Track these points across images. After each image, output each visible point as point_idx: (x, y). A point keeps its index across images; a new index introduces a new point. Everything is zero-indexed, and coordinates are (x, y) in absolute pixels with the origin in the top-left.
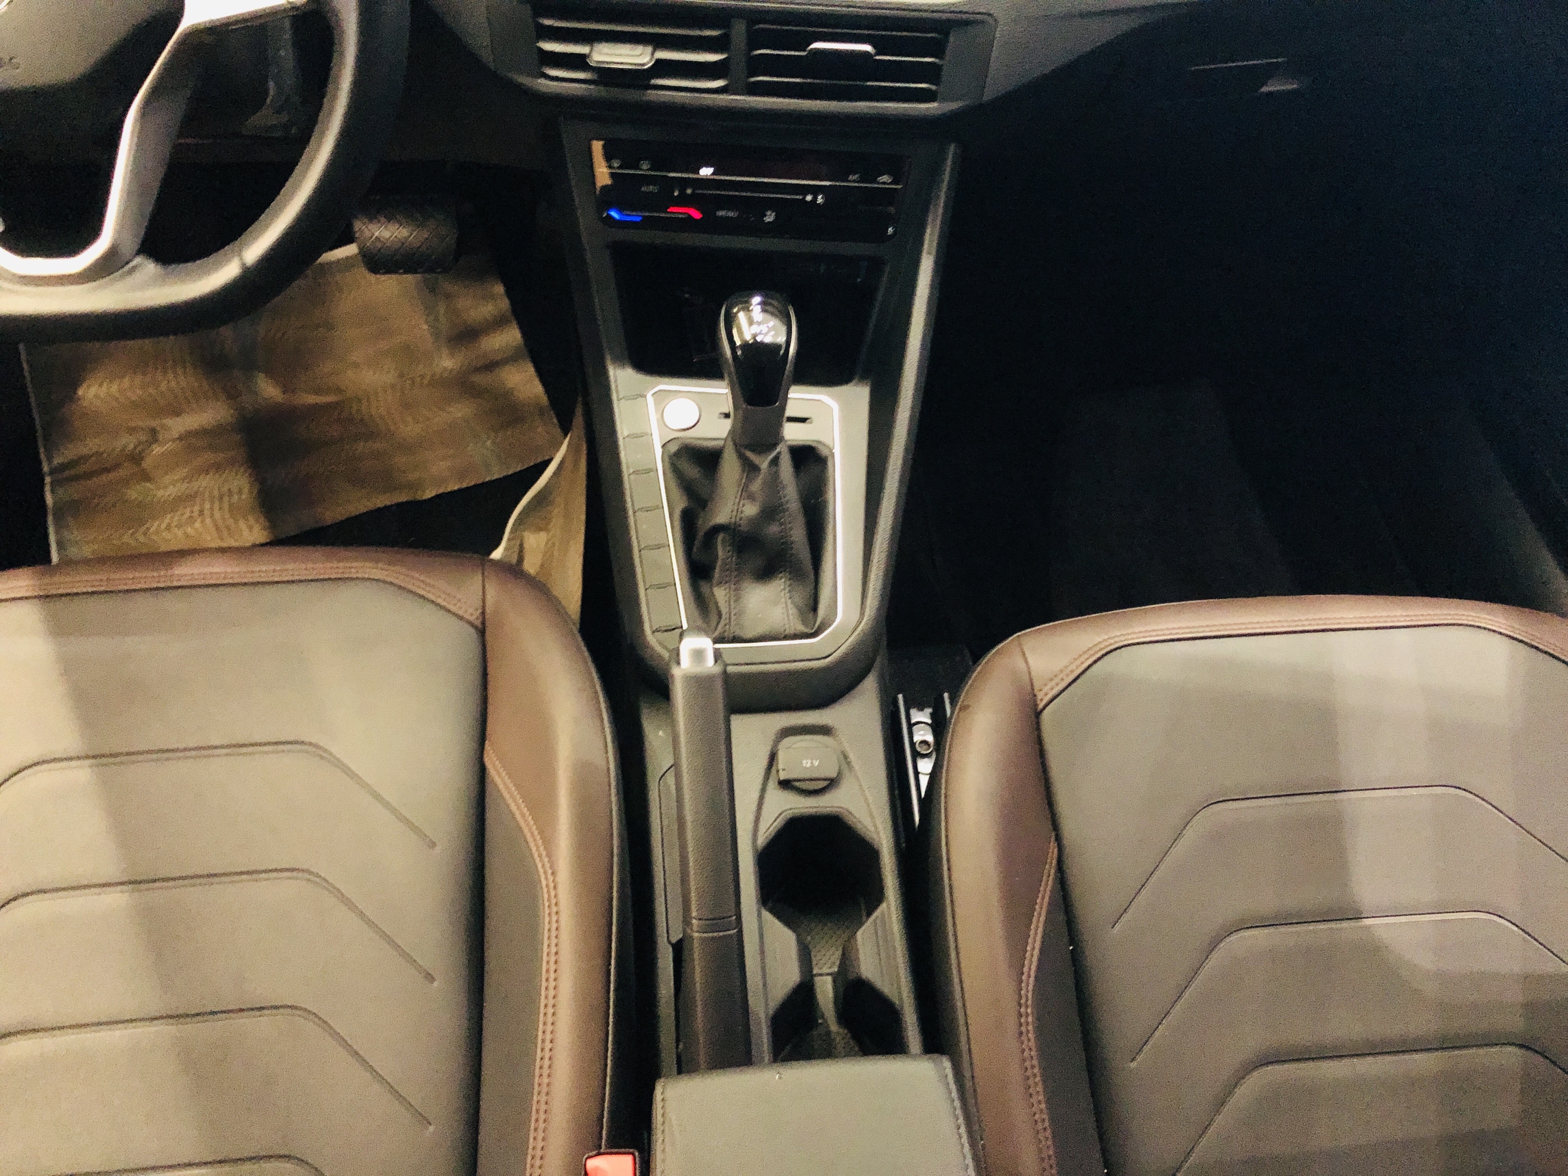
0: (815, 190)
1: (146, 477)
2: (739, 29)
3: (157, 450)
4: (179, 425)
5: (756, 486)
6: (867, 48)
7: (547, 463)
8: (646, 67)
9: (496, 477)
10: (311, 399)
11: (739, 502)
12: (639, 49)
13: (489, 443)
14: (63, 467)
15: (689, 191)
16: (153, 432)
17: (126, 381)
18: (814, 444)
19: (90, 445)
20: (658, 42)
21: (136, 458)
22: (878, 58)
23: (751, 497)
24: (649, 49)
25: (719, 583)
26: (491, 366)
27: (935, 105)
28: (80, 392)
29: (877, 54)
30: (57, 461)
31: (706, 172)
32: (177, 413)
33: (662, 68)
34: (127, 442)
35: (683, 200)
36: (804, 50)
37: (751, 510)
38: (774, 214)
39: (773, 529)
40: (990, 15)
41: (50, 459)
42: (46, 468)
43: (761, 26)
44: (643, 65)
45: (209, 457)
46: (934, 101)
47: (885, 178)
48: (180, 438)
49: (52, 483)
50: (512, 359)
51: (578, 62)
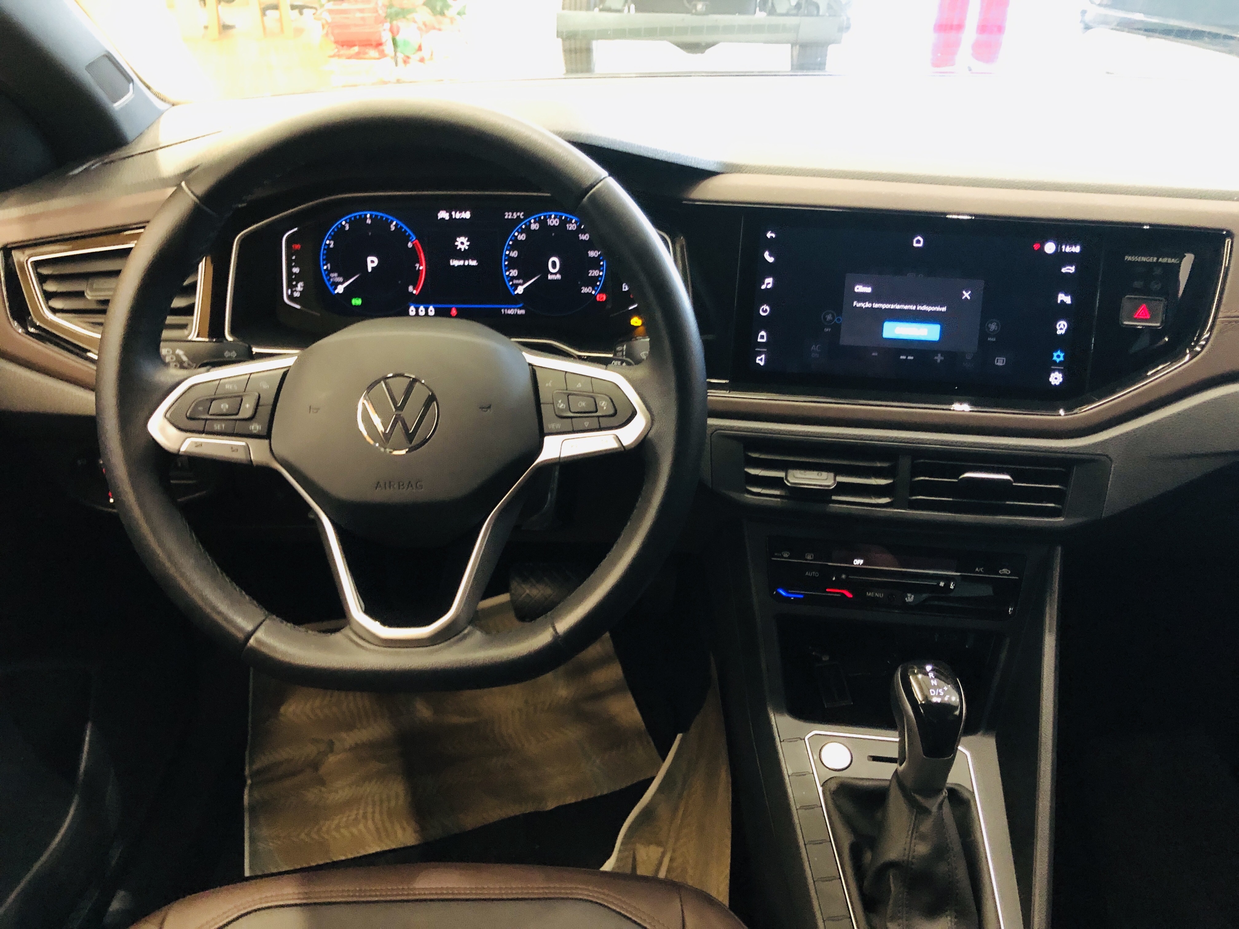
0: (948, 579)
1: (322, 782)
2: (905, 463)
3: (332, 759)
4: (350, 739)
5: (926, 826)
6: (1007, 477)
7: (648, 783)
8: (831, 488)
9: (605, 792)
10: (456, 719)
11: (911, 841)
12: (824, 474)
13: (598, 761)
14: (261, 772)
15: (844, 576)
16: (331, 744)
17: (317, 703)
18: (956, 787)
19: (284, 754)
20: (837, 470)
21: (315, 765)
22: (1014, 484)
23: (923, 837)
24: (832, 475)
25: (893, 919)
26: (598, 695)
27: (1061, 519)
28: (282, 710)
29: (1015, 482)
30: (255, 767)
31: (858, 562)
32: (350, 727)
33: (842, 489)
34: (310, 750)
35: (840, 584)
36: (957, 477)
37: (922, 849)
38: (913, 596)
39: (942, 868)
40: (1107, 456)
41: (252, 763)
42: (247, 772)
44: (829, 486)
45: (375, 766)
46: (1058, 516)
47: (1005, 571)
48: (351, 749)
49: (251, 786)
50: (614, 691)
51: (777, 483)
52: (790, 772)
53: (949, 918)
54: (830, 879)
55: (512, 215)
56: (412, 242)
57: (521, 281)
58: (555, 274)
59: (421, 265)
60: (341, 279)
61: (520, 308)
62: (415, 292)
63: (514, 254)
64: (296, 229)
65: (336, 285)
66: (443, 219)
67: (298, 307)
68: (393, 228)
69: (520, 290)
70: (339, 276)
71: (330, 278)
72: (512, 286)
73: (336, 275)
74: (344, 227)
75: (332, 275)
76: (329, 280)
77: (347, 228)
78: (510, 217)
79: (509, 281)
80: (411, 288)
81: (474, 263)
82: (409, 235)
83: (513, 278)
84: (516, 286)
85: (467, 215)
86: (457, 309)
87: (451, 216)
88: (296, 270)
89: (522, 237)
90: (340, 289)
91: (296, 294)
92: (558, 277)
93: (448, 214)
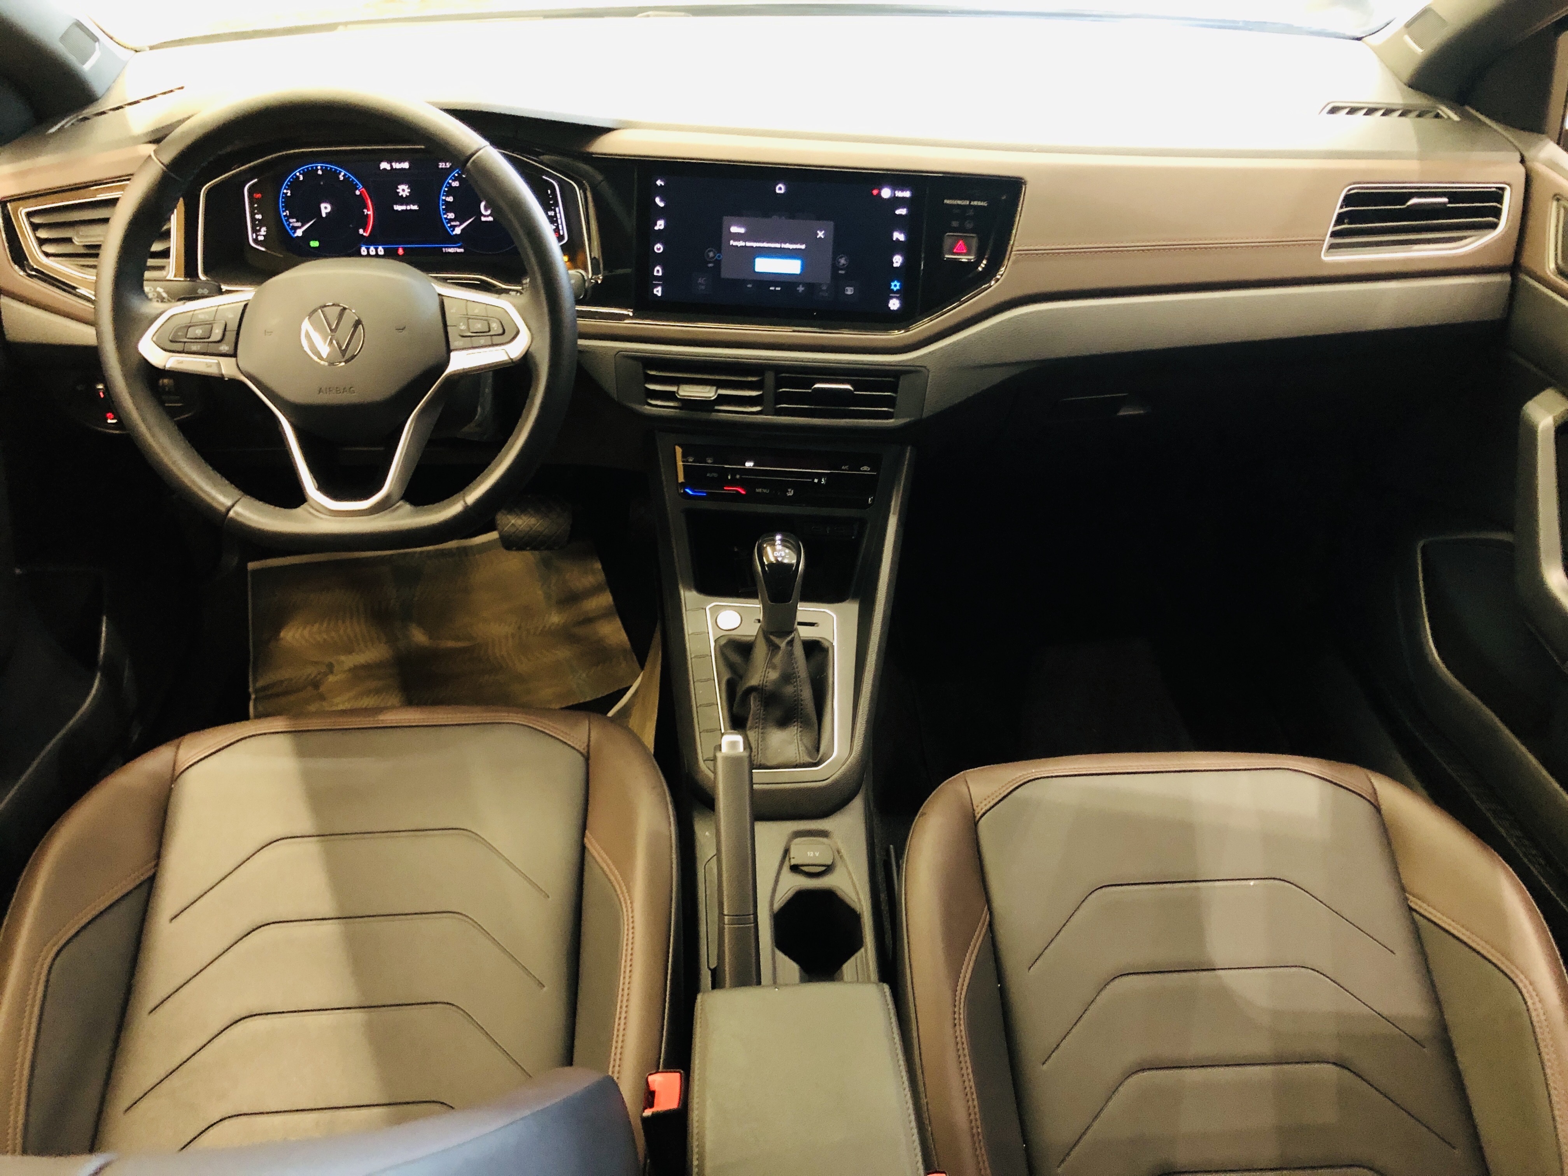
0: (819, 476)
1: (322, 698)
2: (770, 378)
3: (331, 678)
4: (350, 661)
5: (778, 659)
6: (848, 387)
7: (628, 689)
8: (712, 399)
9: (588, 699)
10: (451, 644)
11: (765, 671)
12: (708, 388)
13: (584, 675)
14: (264, 688)
15: (738, 476)
16: (330, 667)
17: (317, 626)
18: (820, 640)
19: (285, 674)
20: (719, 384)
21: (316, 684)
22: (855, 393)
23: (774, 667)
24: (715, 388)
25: (751, 728)
26: (589, 620)
27: (892, 421)
28: (282, 634)
29: (855, 391)
30: (260, 684)
31: (749, 464)
32: (349, 651)
33: (722, 400)
34: (311, 671)
35: (733, 482)
36: (810, 389)
37: (773, 675)
38: (792, 491)
39: (789, 690)
40: (924, 368)
41: (255, 680)
42: (251, 690)
43: (783, 375)
44: (711, 397)
45: (372, 684)
46: (891, 418)
47: (865, 468)
48: (350, 670)
49: (256, 699)
50: (604, 615)
51: (671, 396)
52: (690, 632)
53: (796, 728)
54: (710, 705)
55: (446, 165)
56: (359, 190)
57: (458, 223)
58: (488, 216)
59: (368, 210)
60: (299, 224)
61: (459, 247)
62: (365, 234)
63: (450, 199)
64: (256, 180)
65: (295, 229)
66: (385, 169)
67: (263, 249)
68: (341, 178)
69: (458, 231)
70: (297, 221)
71: (290, 223)
72: (450, 227)
73: (295, 220)
74: (298, 177)
75: (291, 220)
76: (289, 225)
77: (301, 178)
78: (444, 167)
79: (448, 223)
80: (361, 231)
81: (415, 207)
82: (357, 184)
83: (451, 220)
84: (454, 227)
85: (406, 165)
86: (404, 249)
87: (391, 166)
88: (259, 217)
89: (456, 184)
90: (299, 233)
91: (261, 238)
92: (491, 219)
93: (389, 165)
